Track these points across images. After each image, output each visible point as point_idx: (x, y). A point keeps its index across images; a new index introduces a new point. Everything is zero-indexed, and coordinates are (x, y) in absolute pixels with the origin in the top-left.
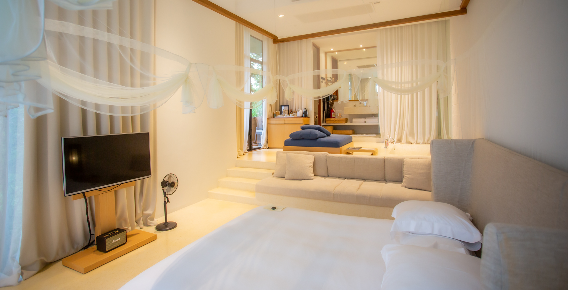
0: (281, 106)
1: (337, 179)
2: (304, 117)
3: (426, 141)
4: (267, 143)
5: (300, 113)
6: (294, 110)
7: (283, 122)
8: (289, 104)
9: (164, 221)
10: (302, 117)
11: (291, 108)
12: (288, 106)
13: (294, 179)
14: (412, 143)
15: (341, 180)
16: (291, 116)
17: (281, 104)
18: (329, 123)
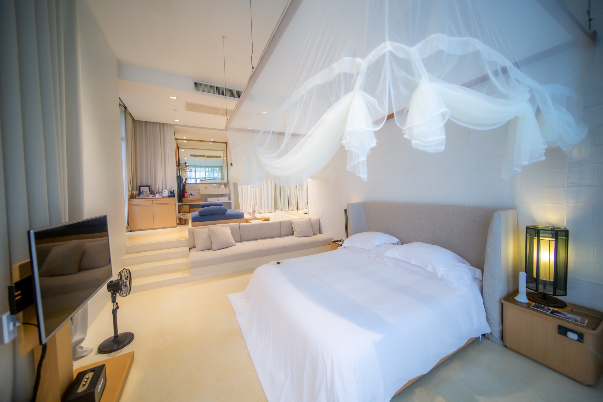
0: (140, 187)
1: (251, 241)
2: (172, 197)
3: (269, 211)
4: (129, 226)
5: (166, 193)
6: (157, 191)
7: (151, 202)
8: (150, 185)
9: (113, 335)
10: (169, 197)
11: (153, 189)
12: (149, 186)
13: (222, 248)
14: (261, 213)
15: (255, 242)
16: (157, 196)
17: (139, 184)
18: (186, 202)
